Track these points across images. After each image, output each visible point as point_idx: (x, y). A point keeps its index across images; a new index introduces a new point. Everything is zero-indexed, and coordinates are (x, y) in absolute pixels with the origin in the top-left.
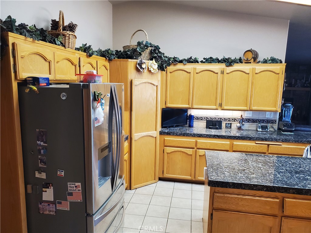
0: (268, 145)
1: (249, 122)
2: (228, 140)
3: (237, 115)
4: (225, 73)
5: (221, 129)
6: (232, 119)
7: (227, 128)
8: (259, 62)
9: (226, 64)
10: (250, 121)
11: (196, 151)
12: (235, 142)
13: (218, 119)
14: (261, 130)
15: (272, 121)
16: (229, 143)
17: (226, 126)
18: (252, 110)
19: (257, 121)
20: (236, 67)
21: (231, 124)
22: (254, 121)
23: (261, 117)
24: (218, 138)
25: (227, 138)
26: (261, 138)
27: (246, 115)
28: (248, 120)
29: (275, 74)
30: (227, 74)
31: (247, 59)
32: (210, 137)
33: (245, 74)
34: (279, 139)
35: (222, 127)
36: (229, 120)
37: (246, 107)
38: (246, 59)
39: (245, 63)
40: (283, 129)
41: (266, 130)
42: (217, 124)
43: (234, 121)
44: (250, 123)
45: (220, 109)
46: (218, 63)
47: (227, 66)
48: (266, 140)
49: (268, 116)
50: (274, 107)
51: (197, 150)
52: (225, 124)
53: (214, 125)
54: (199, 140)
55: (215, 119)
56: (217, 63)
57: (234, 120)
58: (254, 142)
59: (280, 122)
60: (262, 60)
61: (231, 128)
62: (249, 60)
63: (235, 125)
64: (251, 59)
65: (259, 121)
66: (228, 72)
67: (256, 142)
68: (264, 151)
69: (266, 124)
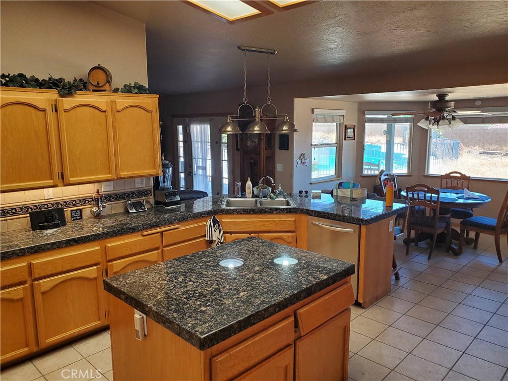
0: (162, 233)
1: (110, 200)
2: (96, 243)
3: (88, 190)
4: (60, 110)
5: (64, 224)
6: (80, 201)
7: (74, 220)
8: (116, 90)
9: (59, 92)
10: (112, 199)
11: (32, 286)
12: (108, 243)
13: (53, 205)
14: (135, 211)
15: (145, 191)
16: (98, 248)
17: (72, 217)
18: (121, 178)
19: (124, 196)
20: (81, 98)
21: (81, 210)
22: (117, 197)
23: (128, 189)
24: (76, 245)
25: (94, 240)
26: (150, 224)
27: (105, 189)
28: (109, 198)
29: (146, 112)
30: (66, 113)
31: (98, 84)
32: (59, 247)
33: (99, 112)
34: (175, 220)
35: (67, 220)
36: (74, 202)
37: (110, 174)
38: (95, 84)
39: (93, 91)
40: (166, 201)
41: (142, 209)
42: (56, 216)
43: (85, 203)
44: (112, 203)
45: (62, 184)
46: (40, 88)
47: (62, 96)
48: (157, 225)
49: (139, 185)
50: (153, 169)
51: (35, 283)
52: (69, 212)
53: (50, 219)
54: (36, 259)
55: (46, 206)
56: (38, 89)
57: (84, 201)
58: (140, 233)
59: (156, 191)
60: (121, 87)
61: (81, 218)
62: (100, 85)
63: (88, 211)
64: (105, 84)
65: (127, 196)
66: (67, 107)
67: (145, 233)
68: (157, 245)
69: (138, 199)
